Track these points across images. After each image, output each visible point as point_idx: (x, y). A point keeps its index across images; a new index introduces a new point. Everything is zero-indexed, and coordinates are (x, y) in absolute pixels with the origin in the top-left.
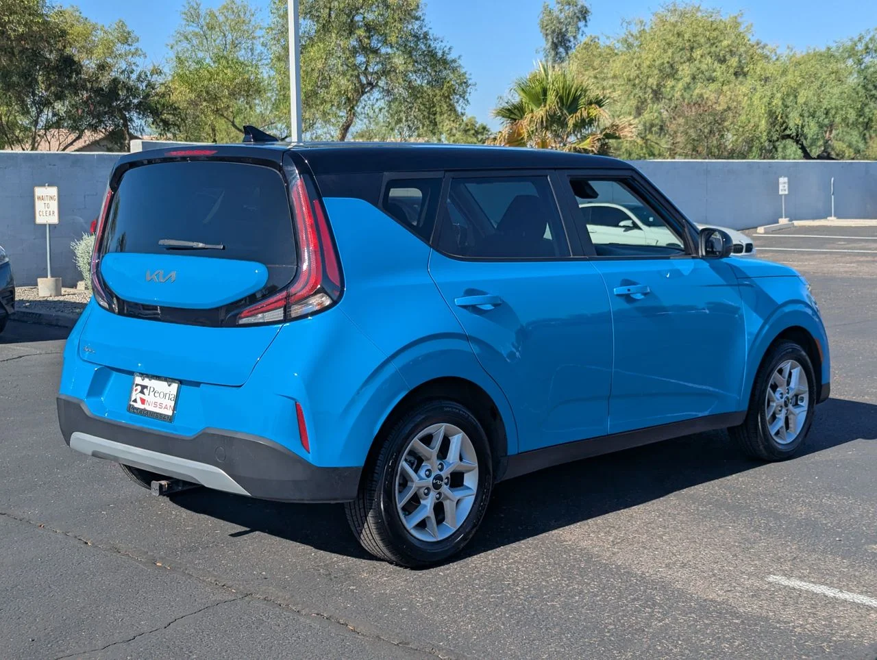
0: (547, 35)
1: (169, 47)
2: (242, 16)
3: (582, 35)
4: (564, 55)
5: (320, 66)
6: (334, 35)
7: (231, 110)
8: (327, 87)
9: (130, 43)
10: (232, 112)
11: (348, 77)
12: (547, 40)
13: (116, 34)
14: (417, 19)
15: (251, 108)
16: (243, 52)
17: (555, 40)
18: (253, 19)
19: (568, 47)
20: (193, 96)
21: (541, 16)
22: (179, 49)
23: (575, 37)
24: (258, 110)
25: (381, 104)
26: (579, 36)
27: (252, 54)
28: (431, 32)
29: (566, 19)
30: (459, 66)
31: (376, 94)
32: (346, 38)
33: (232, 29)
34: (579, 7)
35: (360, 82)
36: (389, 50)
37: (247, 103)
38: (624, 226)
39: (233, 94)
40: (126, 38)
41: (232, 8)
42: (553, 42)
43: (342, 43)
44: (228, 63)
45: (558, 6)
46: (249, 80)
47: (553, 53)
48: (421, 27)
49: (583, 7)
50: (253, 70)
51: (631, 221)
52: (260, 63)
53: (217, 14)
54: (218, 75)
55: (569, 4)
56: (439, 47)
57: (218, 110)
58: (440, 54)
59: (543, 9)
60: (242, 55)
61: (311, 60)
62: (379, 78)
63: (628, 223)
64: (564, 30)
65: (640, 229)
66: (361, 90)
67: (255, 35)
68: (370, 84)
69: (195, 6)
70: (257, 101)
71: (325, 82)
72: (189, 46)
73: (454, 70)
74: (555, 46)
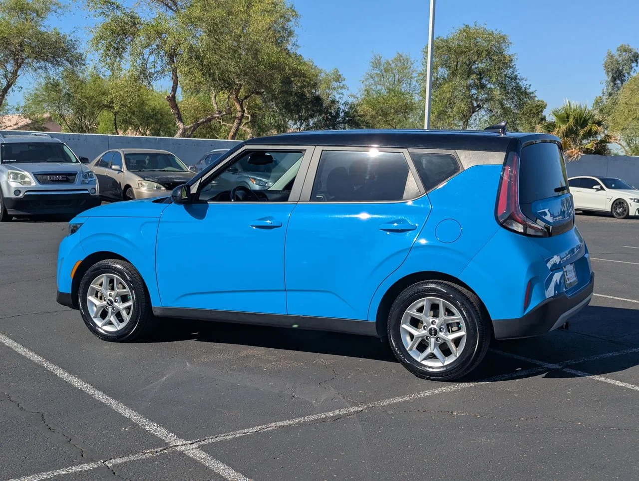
0: (608, 72)
1: (361, 82)
2: (406, 64)
3: (634, 72)
4: (620, 85)
5: (448, 96)
6: (458, 78)
7: (395, 121)
8: (452, 108)
9: (340, 81)
10: (395, 122)
11: (465, 103)
12: (608, 75)
13: (333, 76)
14: (510, 67)
15: (406, 119)
16: (404, 85)
17: (614, 76)
18: (412, 66)
19: (623, 80)
20: (374, 113)
21: (605, 60)
22: (367, 84)
23: (629, 74)
24: (411, 120)
25: (486, 118)
26: (632, 73)
27: (410, 87)
28: (519, 75)
29: (623, 61)
30: (535, 97)
31: (482, 112)
32: (465, 80)
33: (399, 72)
34: (632, 53)
35: (472, 105)
36: (492, 86)
37: (405, 117)
38: (595, 189)
39: (396, 112)
40: (338, 78)
41: (400, 60)
42: (613, 77)
43: (462, 82)
44: (395, 93)
45: (618, 52)
46: (407, 103)
47: (612, 84)
48: (513, 72)
49: (636, 53)
50: (409, 97)
51: (600, 186)
52: (414, 93)
53: (391, 62)
54: (389, 100)
55: (626, 51)
56: (523, 84)
57: (387, 121)
58: (523, 89)
59: (607, 55)
60: (404, 87)
61: (444, 92)
62: (484, 103)
63: (598, 187)
64: (621, 68)
65: (604, 190)
66: (473, 110)
67: (413, 76)
68: (479, 106)
69: (379, 58)
70: (410, 116)
71: (451, 104)
72: (373, 82)
73: (531, 98)
74: (614, 79)
